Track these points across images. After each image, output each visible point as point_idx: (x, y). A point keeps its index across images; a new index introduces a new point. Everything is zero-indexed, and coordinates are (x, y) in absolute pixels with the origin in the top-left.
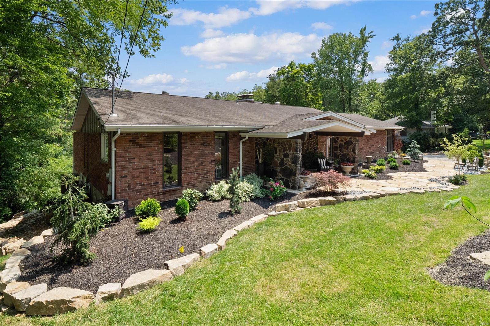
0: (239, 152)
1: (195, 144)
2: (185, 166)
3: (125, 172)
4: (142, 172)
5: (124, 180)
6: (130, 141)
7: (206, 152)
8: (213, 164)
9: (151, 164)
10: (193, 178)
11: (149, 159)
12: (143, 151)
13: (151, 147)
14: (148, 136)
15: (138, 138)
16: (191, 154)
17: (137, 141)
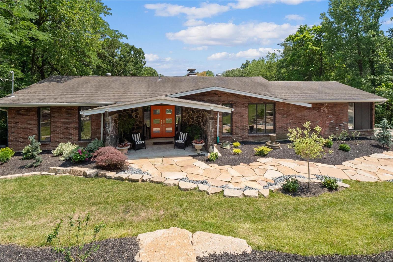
0: (101, 121)
1: (61, 115)
2: (54, 129)
3: (13, 130)
4: (24, 131)
5: (13, 134)
6: (16, 112)
7: (70, 121)
8: (76, 130)
9: (29, 126)
10: (60, 137)
11: (28, 123)
12: (24, 118)
13: (29, 116)
14: (27, 109)
15: (21, 111)
16: (57, 121)
17: (20, 112)
